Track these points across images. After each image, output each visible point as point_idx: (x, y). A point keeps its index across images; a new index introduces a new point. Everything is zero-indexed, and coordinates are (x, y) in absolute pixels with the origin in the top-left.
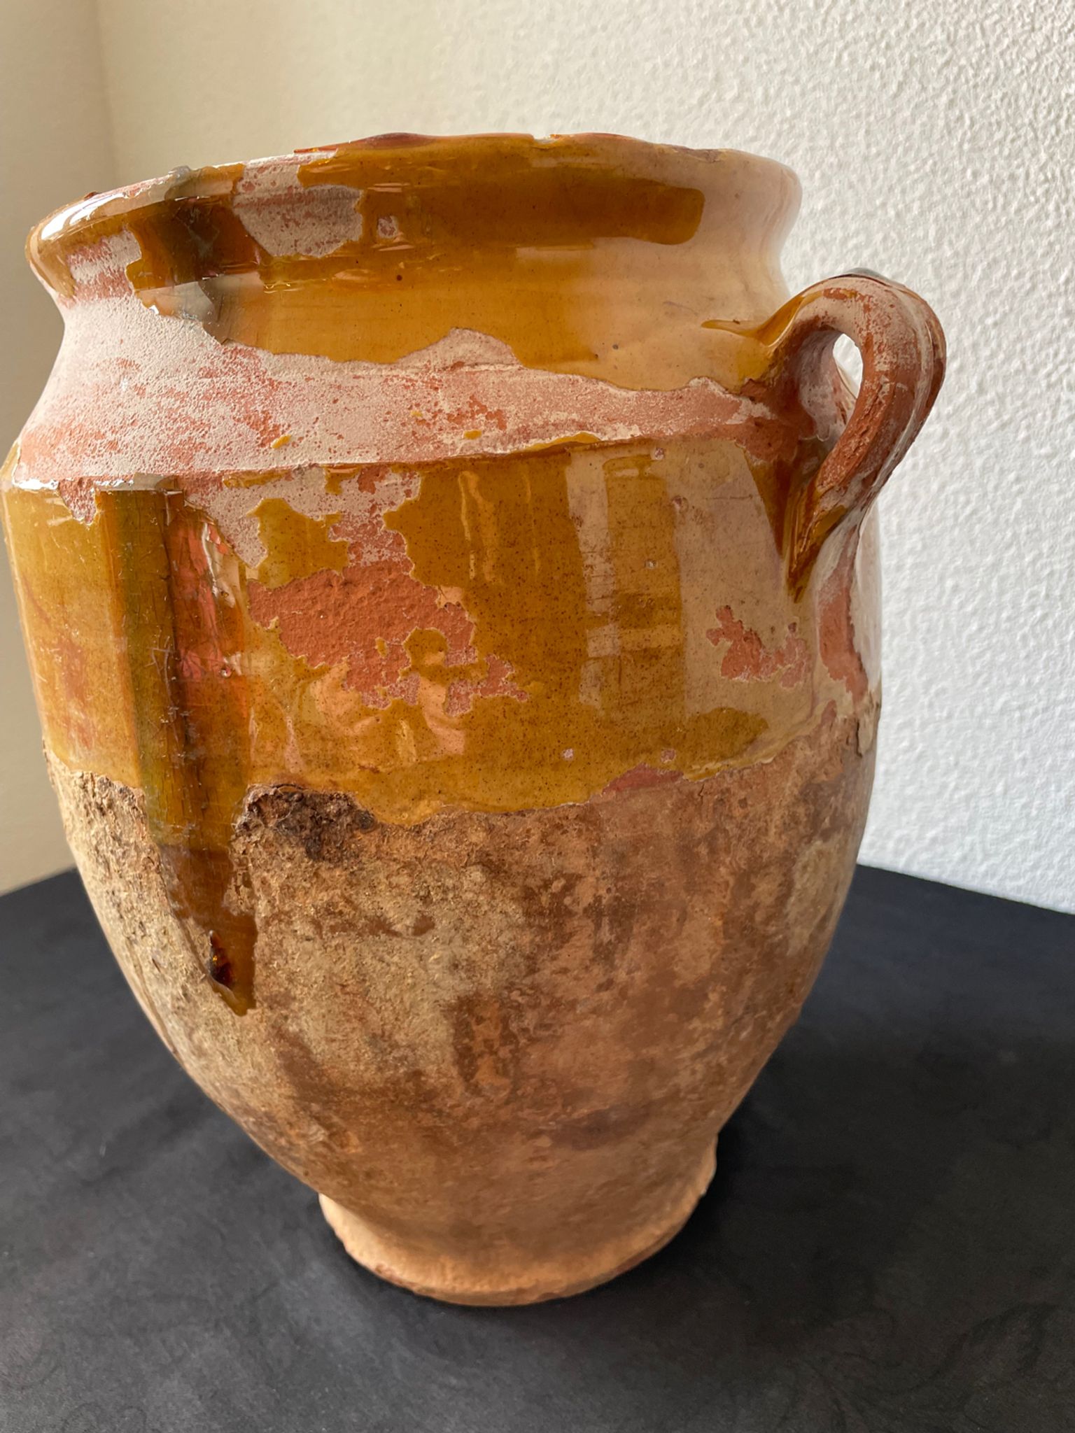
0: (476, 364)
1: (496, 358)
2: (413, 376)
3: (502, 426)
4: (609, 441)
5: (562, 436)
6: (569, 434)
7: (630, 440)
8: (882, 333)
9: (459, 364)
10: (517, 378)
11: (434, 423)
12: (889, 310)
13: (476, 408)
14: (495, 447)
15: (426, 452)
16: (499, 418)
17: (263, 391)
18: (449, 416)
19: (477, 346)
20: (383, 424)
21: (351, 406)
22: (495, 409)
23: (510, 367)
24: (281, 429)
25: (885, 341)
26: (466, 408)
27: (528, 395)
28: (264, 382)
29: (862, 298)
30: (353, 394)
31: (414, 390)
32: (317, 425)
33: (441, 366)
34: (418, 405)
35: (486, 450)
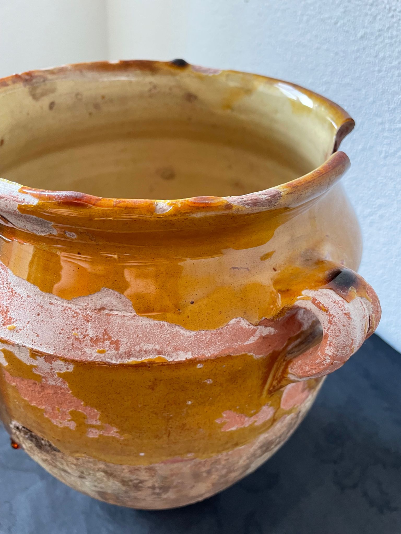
0: (112, 310)
1: (123, 308)
2: (78, 311)
3: (117, 349)
4: (173, 361)
5: (148, 358)
6: (152, 357)
7: (184, 361)
8: (333, 338)
9: (102, 309)
10: (132, 322)
11: (83, 341)
12: (341, 327)
13: (106, 337)
14: (112, 359)
15: (77, 355)
16: (116, 344)
17: (8, 294)
18: (92, 339)
19: (114, 300)
20: (59, 335)
21: (45, 320)
22: (116, 339)
23: (130, 314)
24: (12, 321)
25: (334, 343)
26: (101, 336)
27: (135, 333)
28: (9, 289)
29: (330, 315)
30: (47, 313)
31: (77, 319)
32: (28, 325)
33: (93, 308)
34: (77, 329)
35: (107, 360)
